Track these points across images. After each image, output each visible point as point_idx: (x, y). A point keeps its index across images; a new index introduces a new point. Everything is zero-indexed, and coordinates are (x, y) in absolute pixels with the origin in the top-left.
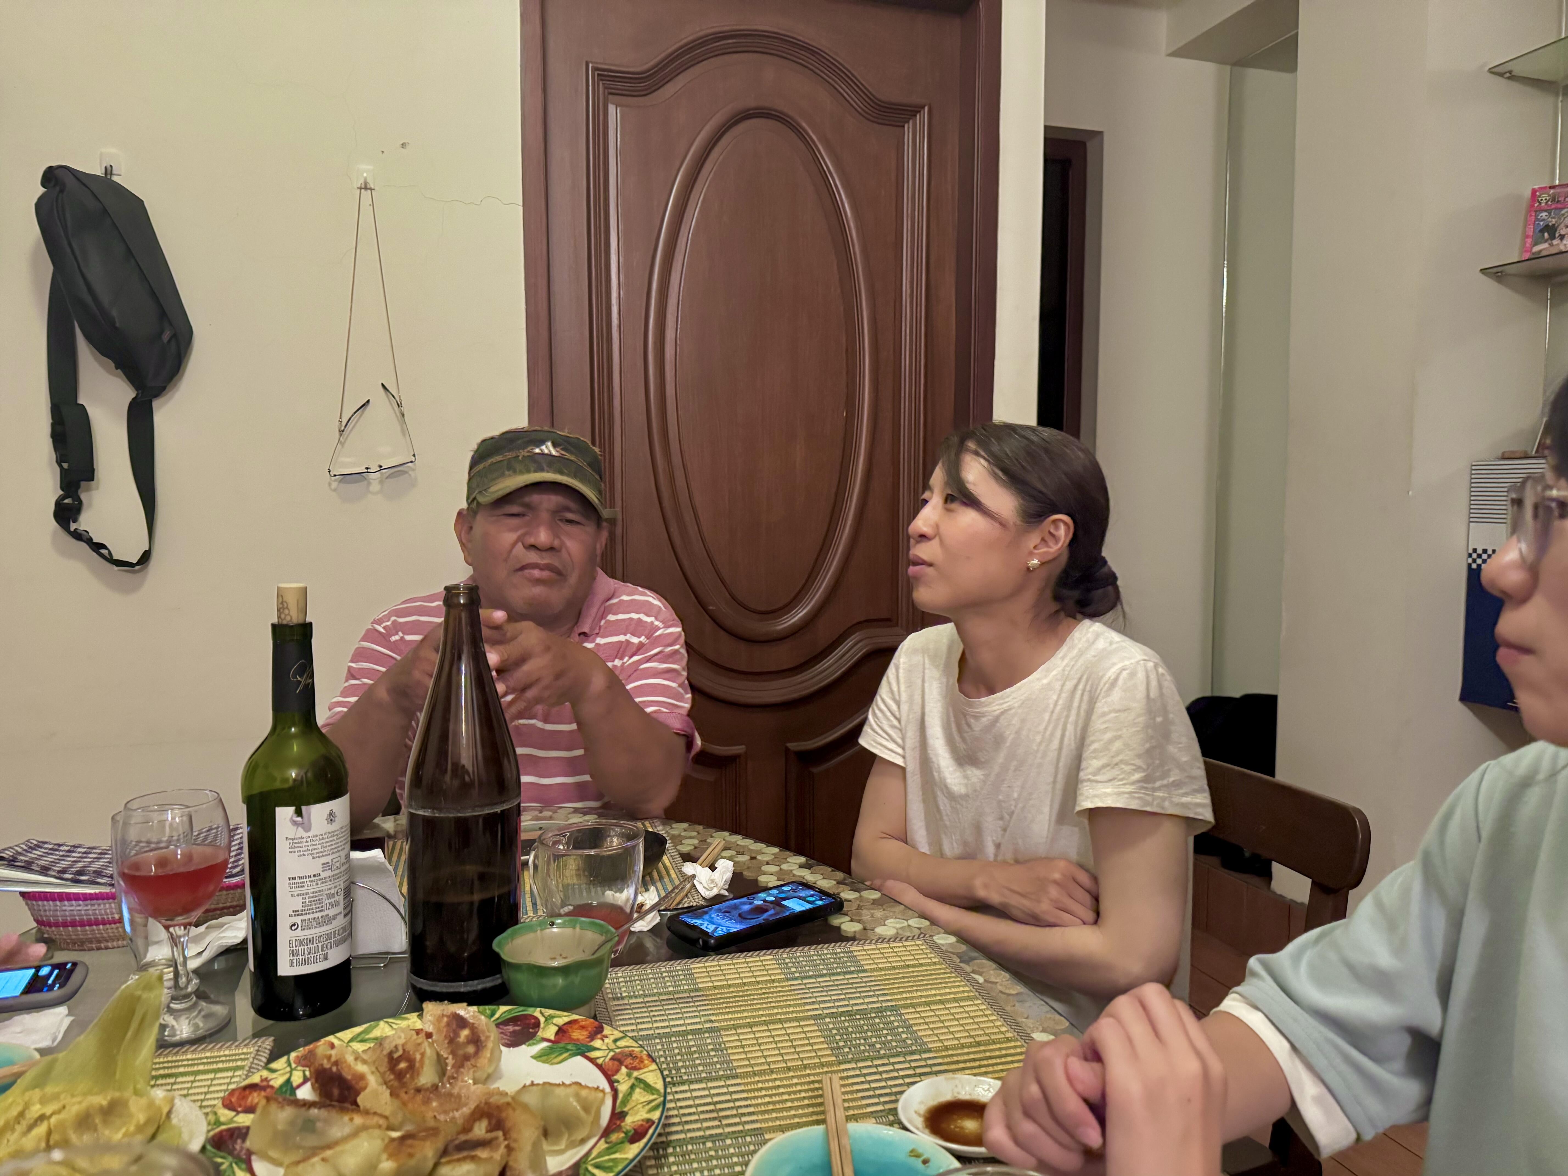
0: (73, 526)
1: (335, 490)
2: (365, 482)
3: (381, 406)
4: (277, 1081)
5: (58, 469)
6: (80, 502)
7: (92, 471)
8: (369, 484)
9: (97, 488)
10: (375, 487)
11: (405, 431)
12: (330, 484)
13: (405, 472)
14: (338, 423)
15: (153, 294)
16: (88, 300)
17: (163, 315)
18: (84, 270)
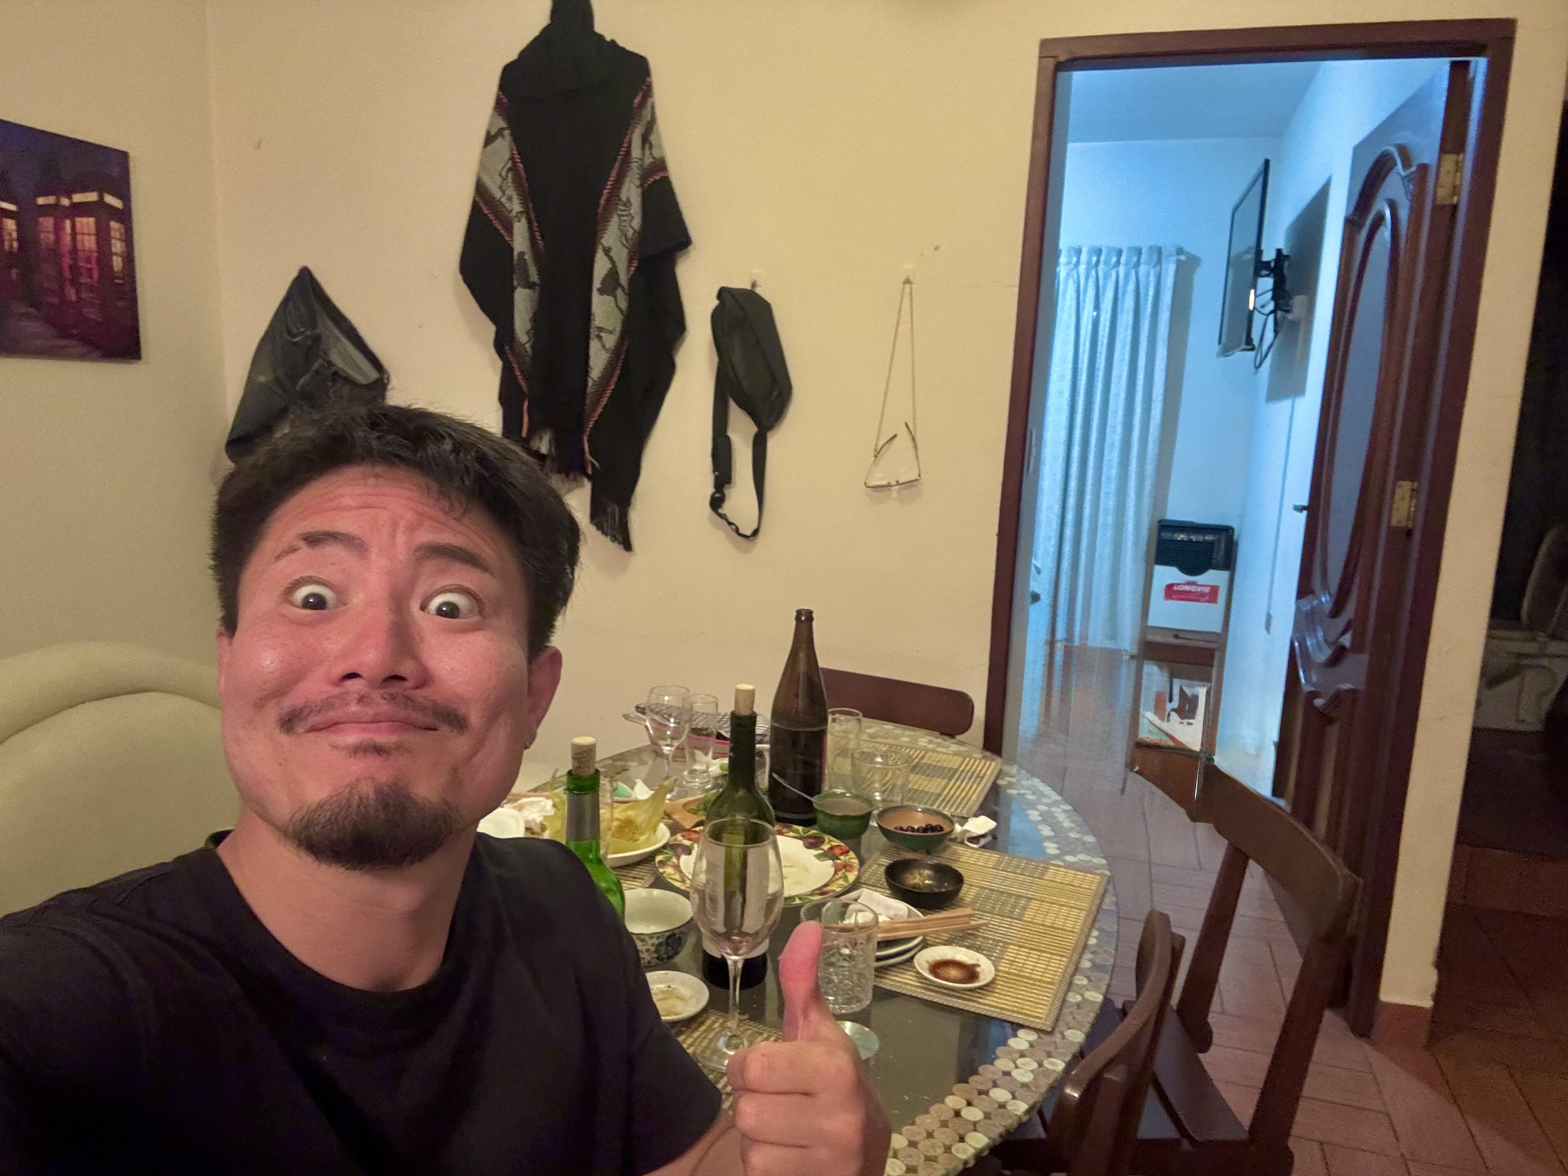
0: (719, 511)
1: (868, 495)
2: (888, 491)
5: (714, 476)
7: (731, 477)
8: (890, 493)
9: (733, 487)
10: (894, 495)
11: (916, 456)
12: (865, 491)
13: (913, 486)
14: (874, 451)
15: (769, 366)
17: (774, 380)
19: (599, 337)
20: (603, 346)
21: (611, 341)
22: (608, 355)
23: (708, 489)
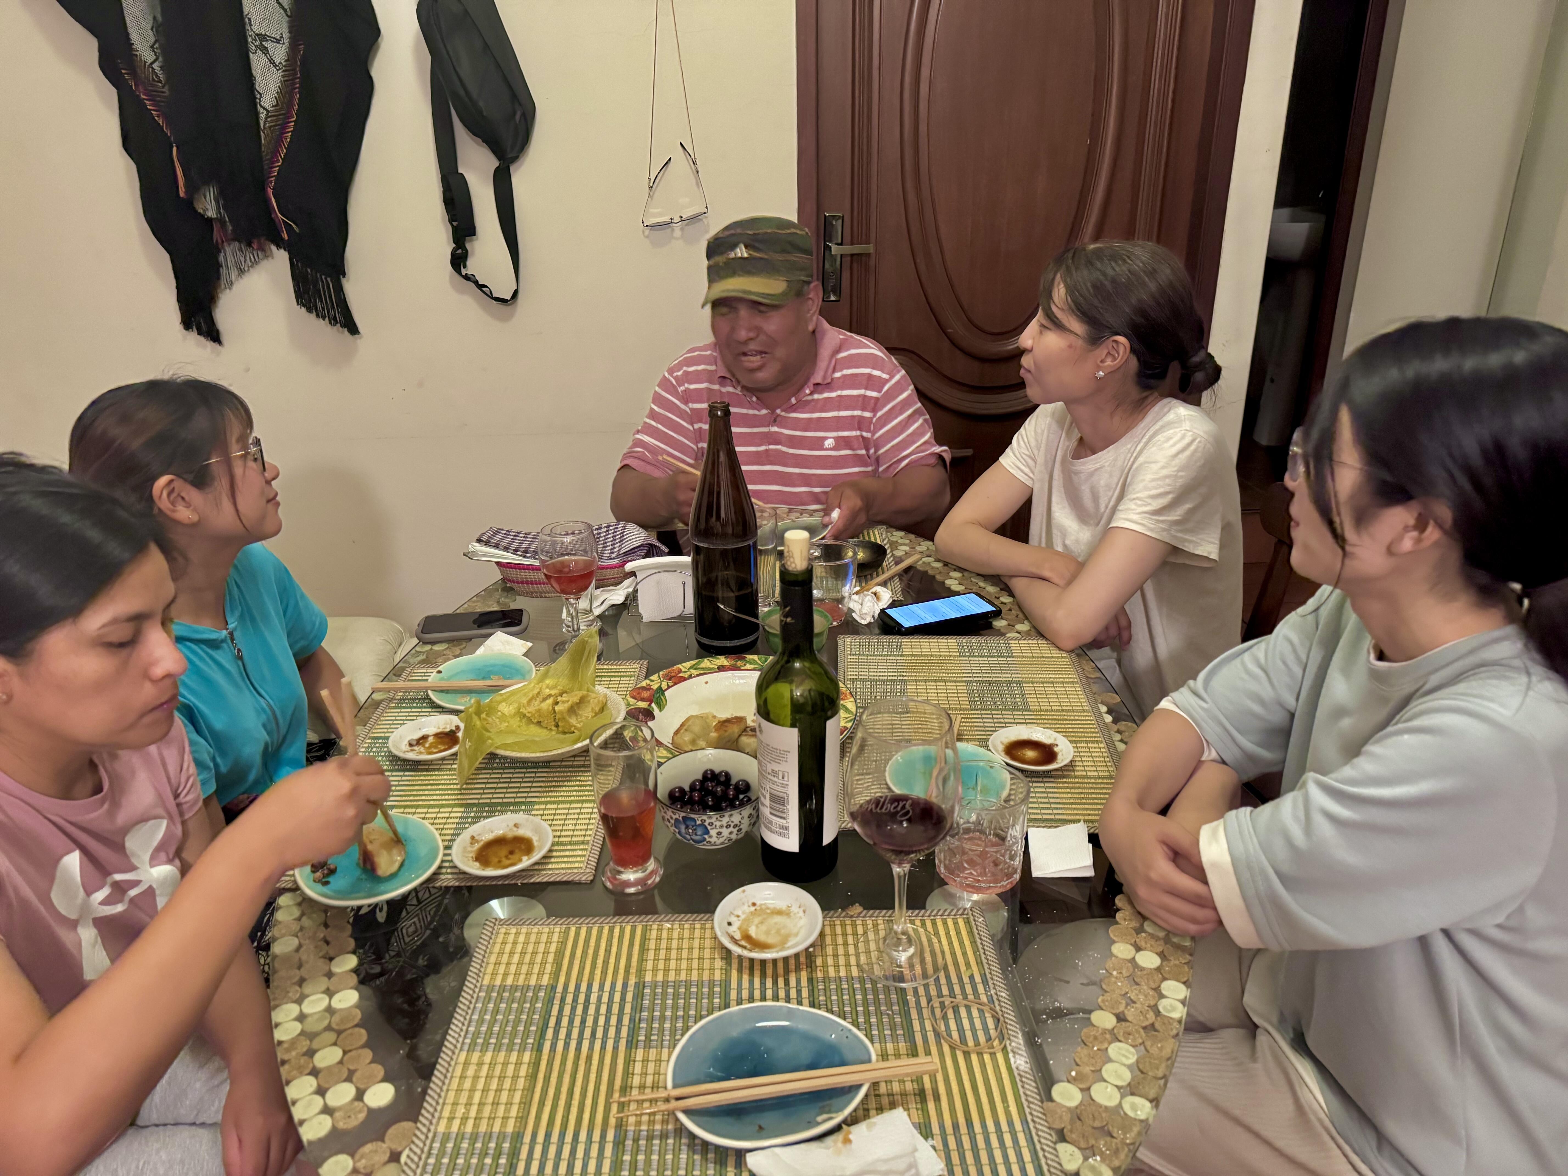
0: (464, 272)
1: (647, 237)
2: (670, 230)
3: (680, 162)
4: (655, 686)
5: (450, 227)
6: (467, 251)
7: (474, 228)
8: (673, 230)
9: (477, 239)
10: (677, 233)
11: (699, 183)
12: (643, 232)
13: (701, 220)
14: (647, 180)
15: (505, 79)
16: (462, 92)
17: (514, 97)
18: (458, 69)
19: (265, 50)
20: (272, 61)
21: (280, 53)
22: (280, 73)
23: (445, 246)
